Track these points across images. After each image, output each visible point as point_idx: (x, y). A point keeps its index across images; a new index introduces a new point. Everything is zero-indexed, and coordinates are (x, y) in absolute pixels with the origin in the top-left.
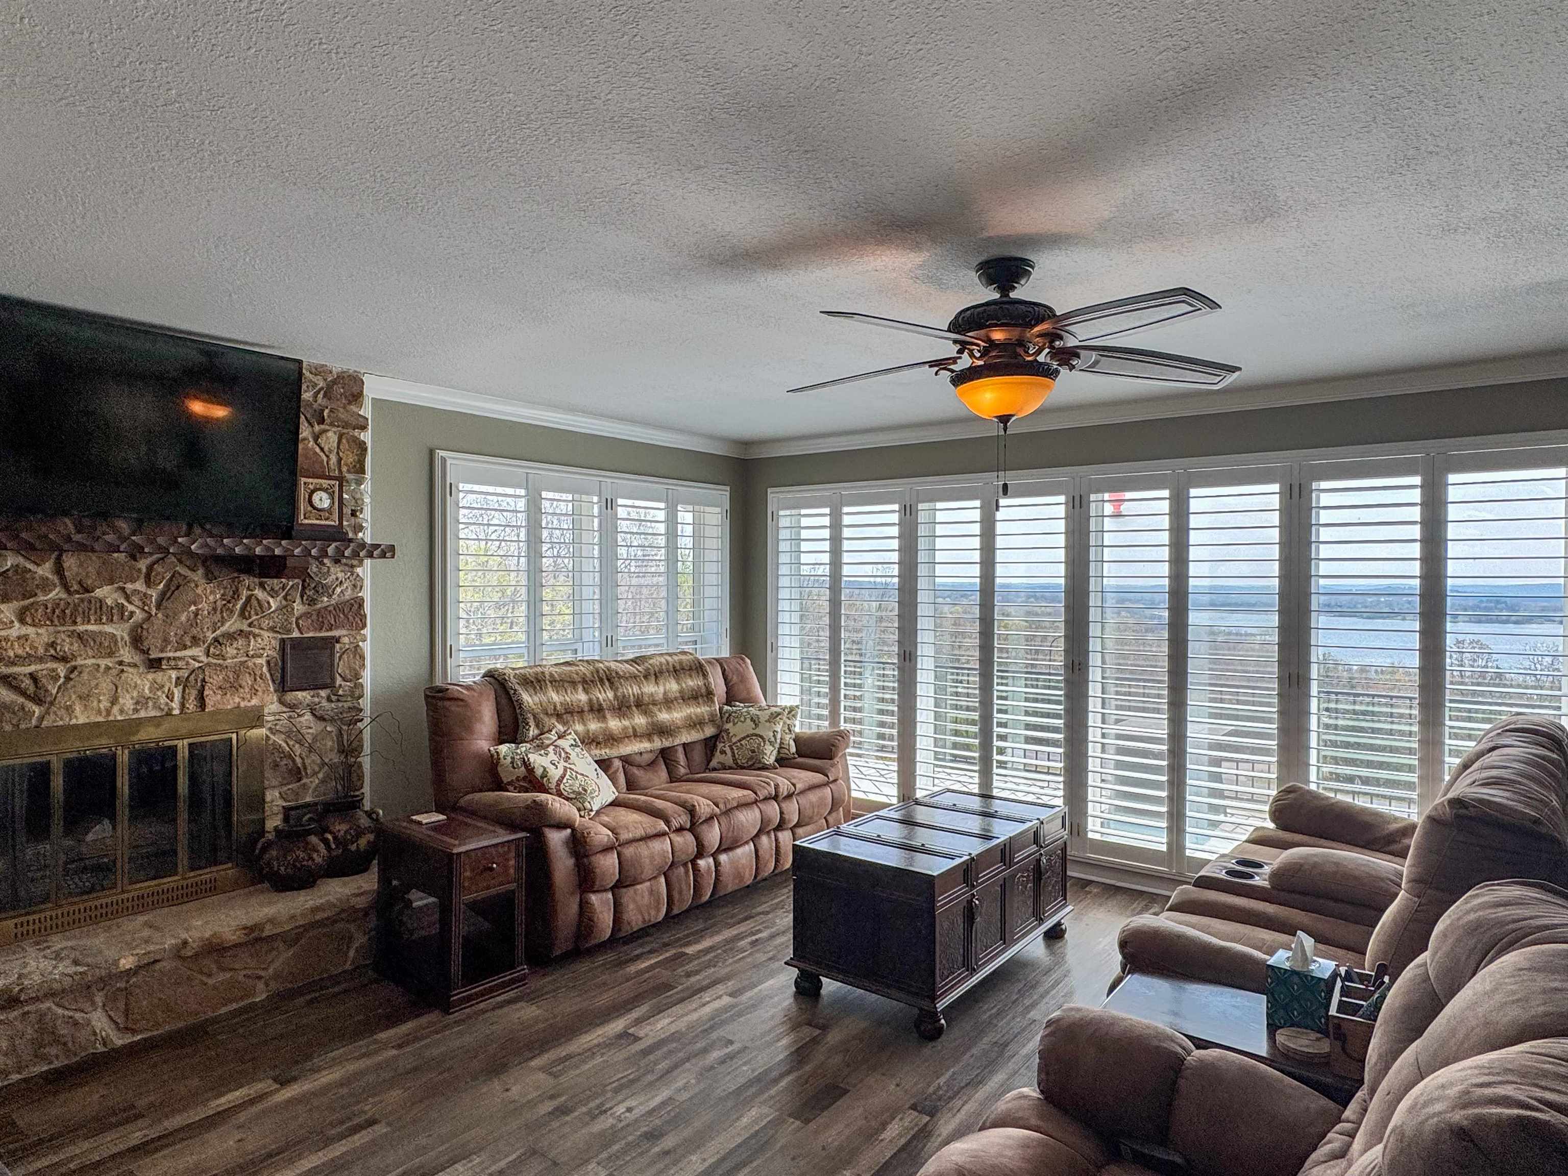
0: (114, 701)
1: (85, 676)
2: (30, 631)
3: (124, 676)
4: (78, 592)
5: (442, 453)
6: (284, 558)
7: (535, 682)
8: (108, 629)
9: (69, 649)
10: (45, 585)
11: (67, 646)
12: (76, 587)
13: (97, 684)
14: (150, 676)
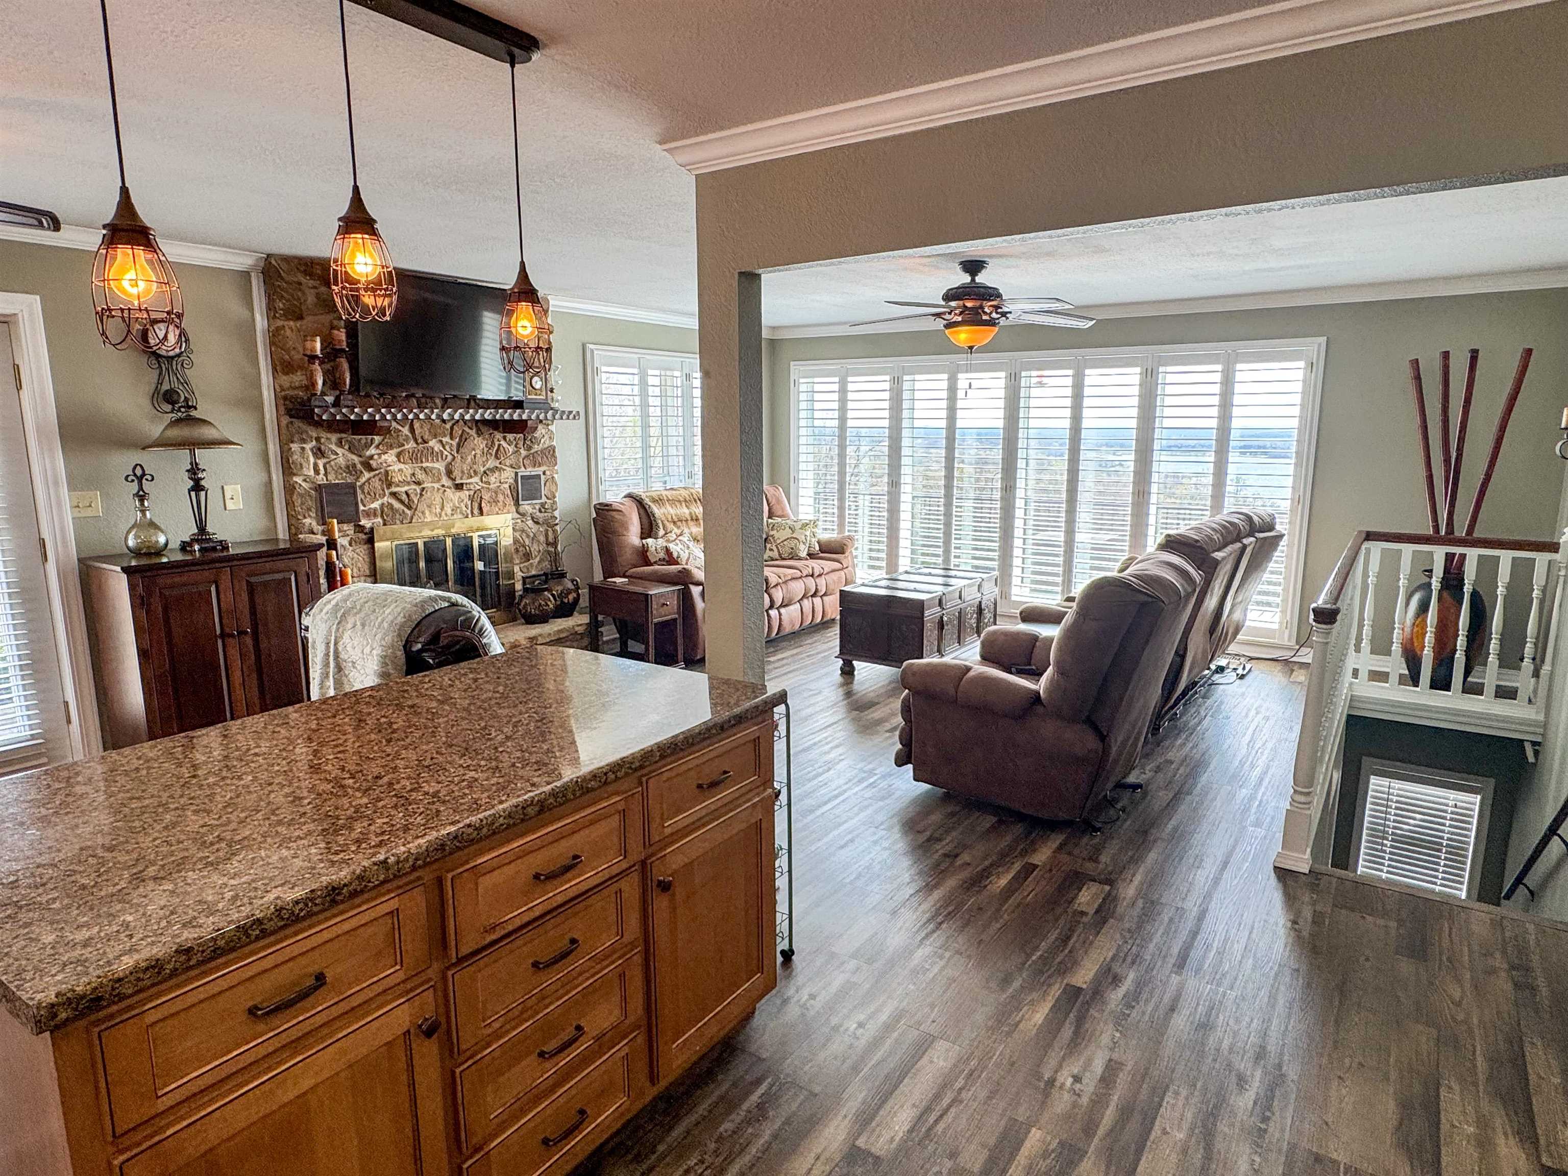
0: (442, 508)
2: (402, 466)
3: (445, 494)
5: (591, 346)
6: (526, 421)
7: (659, 501)
8: (436, 465)
10: (407, 440)
11: (421, 476)
12: (420, 441)
13: (435, 499)
14: (457, 494)
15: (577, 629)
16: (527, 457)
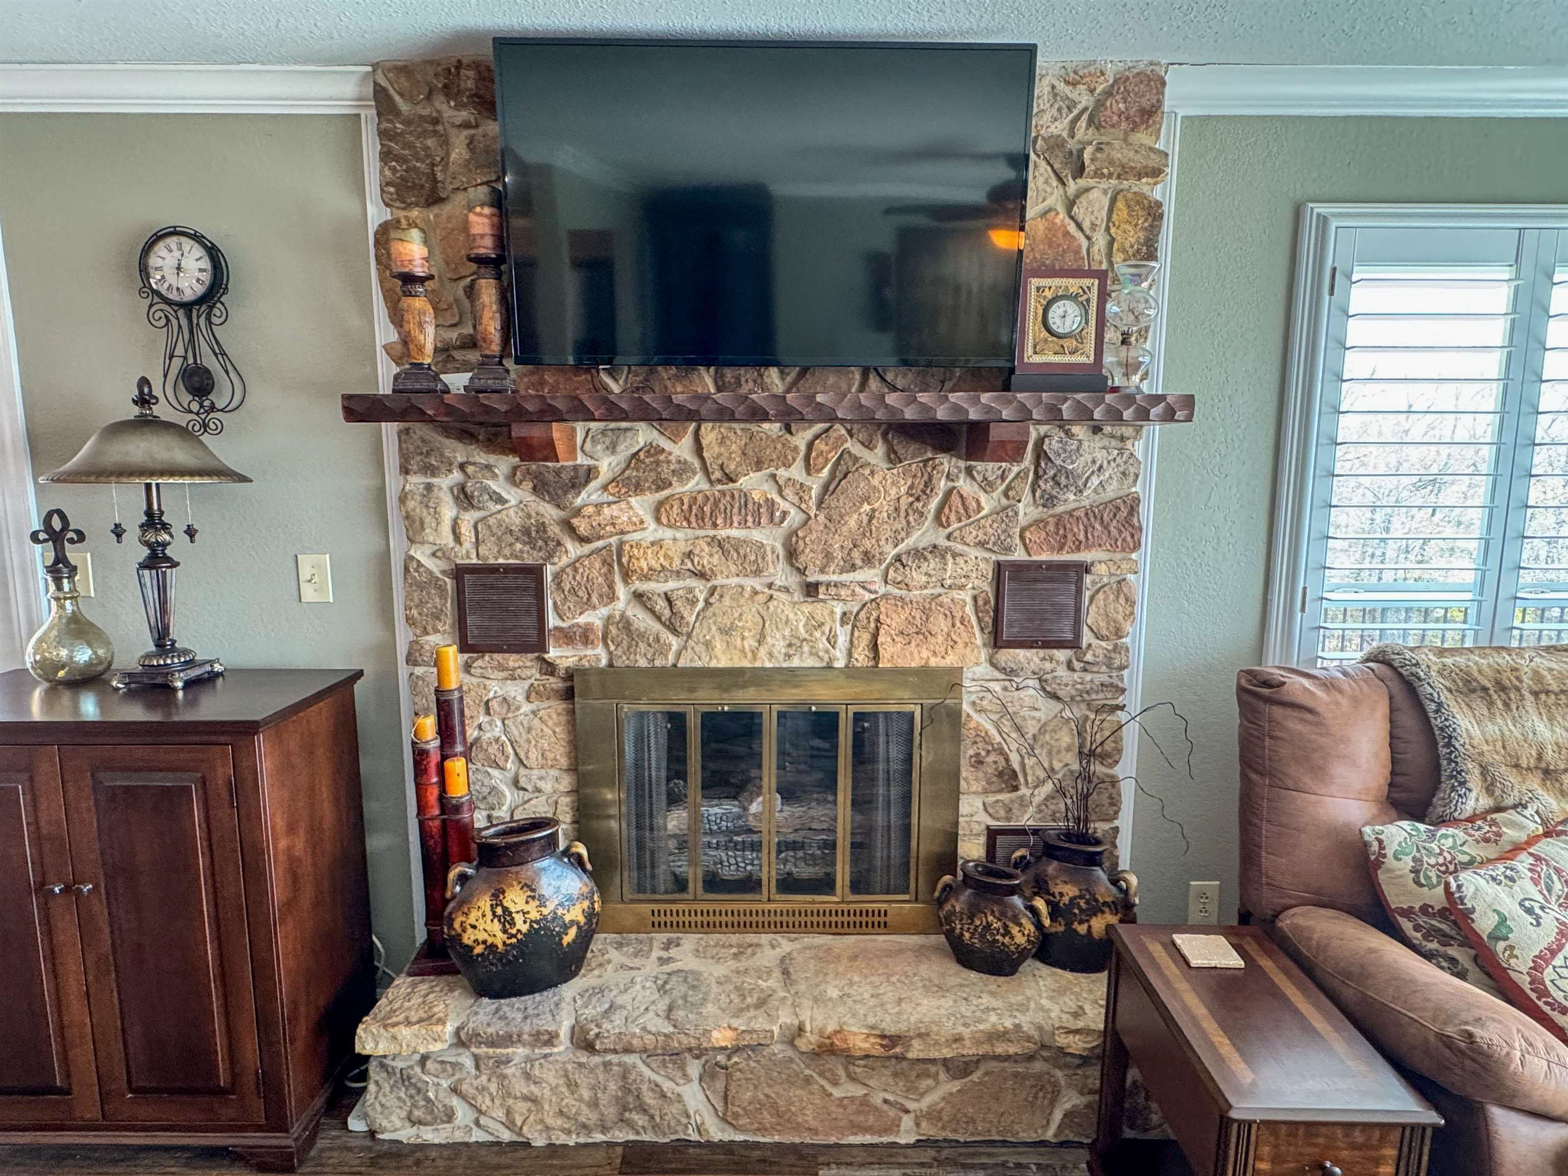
0: (761, 639)
1: (727, 601)
2: (668, 533)
3: (771, 605)
4: (719, 481)
7: (1492, 689)
8: (756, 535)
9: (709, 563)
10: (683, 471)
11: (708, 558)
12: (717, 475)
13: (741, 615)
14: (807, 608)
15: (1062, 1040)
16: (1039, 523)
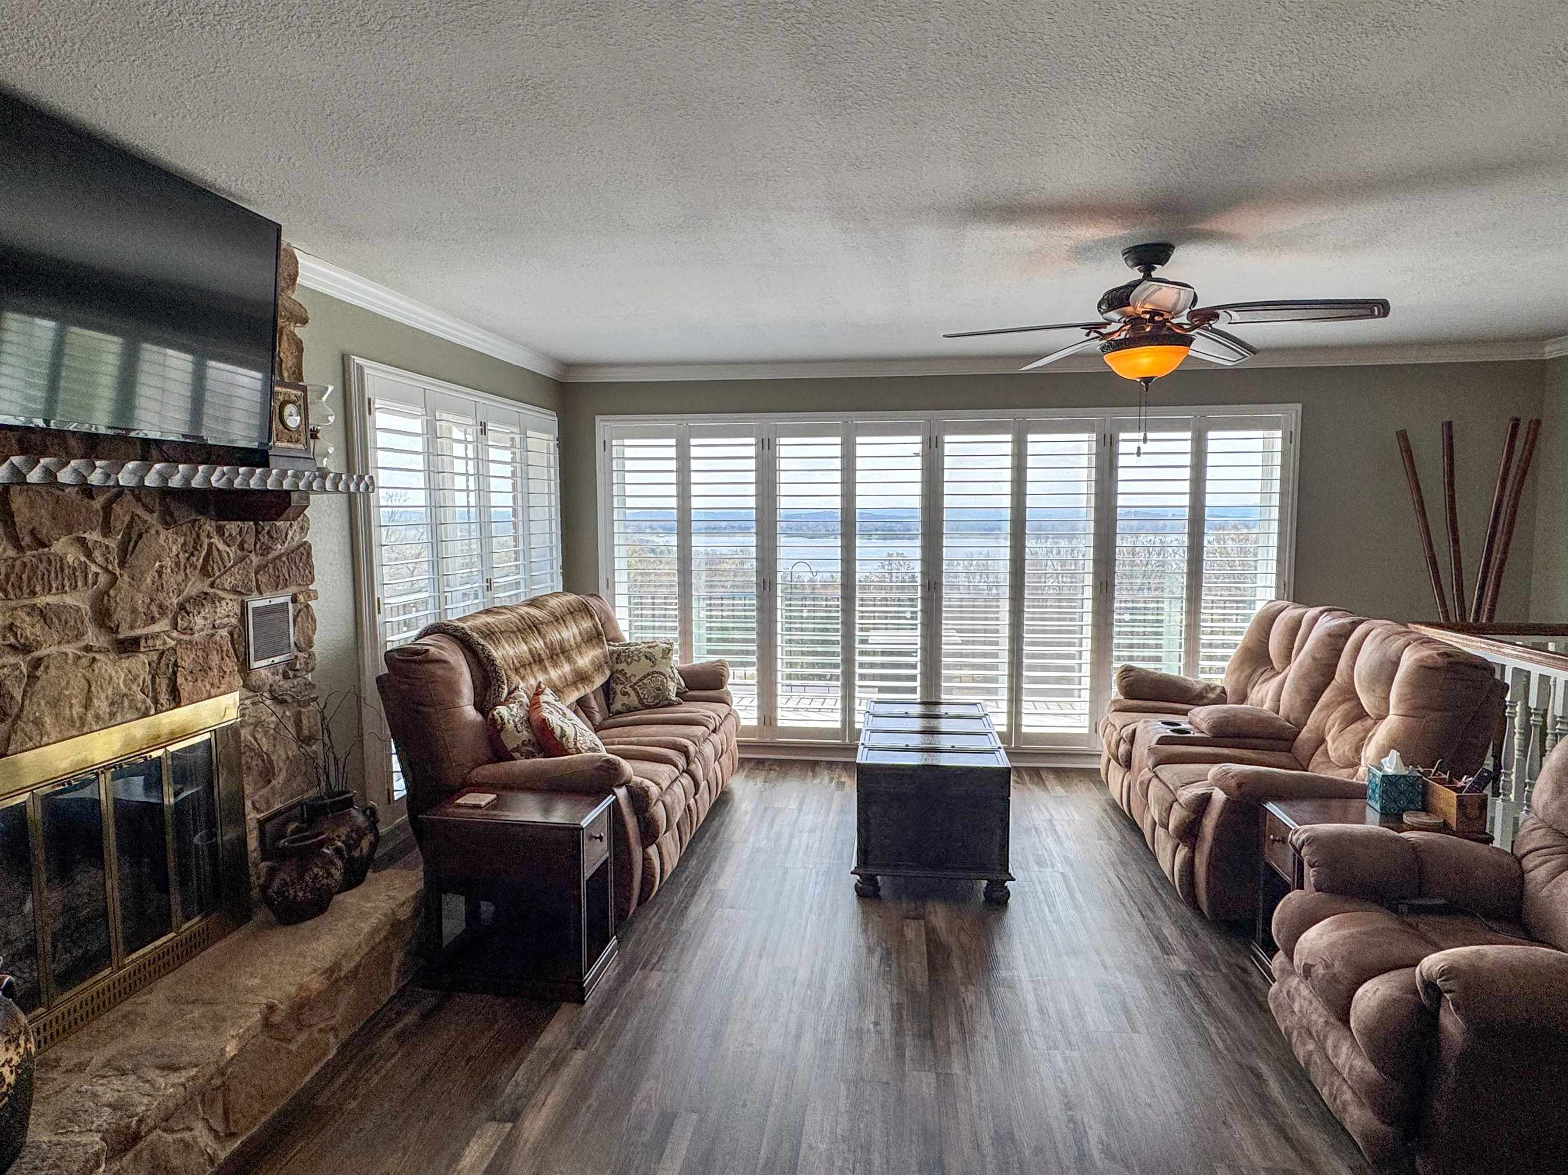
0: (87, 704)
1: (53, 672)
3: (96, 666)
4: (30, 548)
5: (358, 360)
8: (69, 599)
9: (32, 634)
11: (30, 628)
12: (27, 540)
13: (68, 683)
14: (125, 664)
16: (262, 568)
